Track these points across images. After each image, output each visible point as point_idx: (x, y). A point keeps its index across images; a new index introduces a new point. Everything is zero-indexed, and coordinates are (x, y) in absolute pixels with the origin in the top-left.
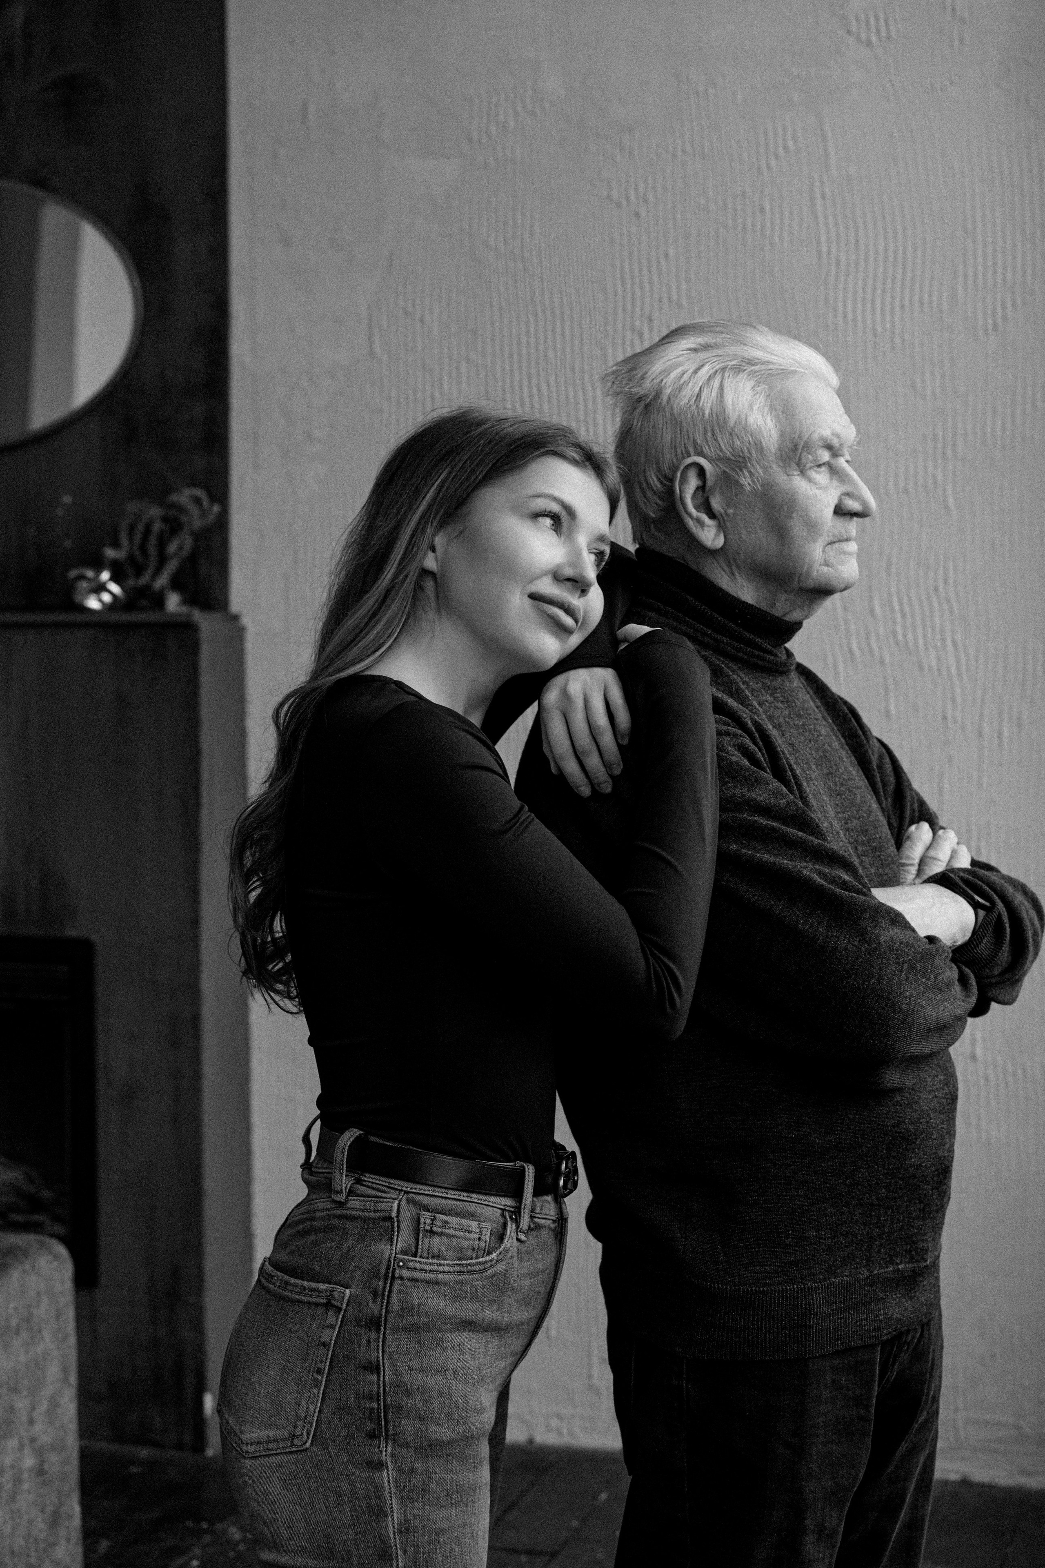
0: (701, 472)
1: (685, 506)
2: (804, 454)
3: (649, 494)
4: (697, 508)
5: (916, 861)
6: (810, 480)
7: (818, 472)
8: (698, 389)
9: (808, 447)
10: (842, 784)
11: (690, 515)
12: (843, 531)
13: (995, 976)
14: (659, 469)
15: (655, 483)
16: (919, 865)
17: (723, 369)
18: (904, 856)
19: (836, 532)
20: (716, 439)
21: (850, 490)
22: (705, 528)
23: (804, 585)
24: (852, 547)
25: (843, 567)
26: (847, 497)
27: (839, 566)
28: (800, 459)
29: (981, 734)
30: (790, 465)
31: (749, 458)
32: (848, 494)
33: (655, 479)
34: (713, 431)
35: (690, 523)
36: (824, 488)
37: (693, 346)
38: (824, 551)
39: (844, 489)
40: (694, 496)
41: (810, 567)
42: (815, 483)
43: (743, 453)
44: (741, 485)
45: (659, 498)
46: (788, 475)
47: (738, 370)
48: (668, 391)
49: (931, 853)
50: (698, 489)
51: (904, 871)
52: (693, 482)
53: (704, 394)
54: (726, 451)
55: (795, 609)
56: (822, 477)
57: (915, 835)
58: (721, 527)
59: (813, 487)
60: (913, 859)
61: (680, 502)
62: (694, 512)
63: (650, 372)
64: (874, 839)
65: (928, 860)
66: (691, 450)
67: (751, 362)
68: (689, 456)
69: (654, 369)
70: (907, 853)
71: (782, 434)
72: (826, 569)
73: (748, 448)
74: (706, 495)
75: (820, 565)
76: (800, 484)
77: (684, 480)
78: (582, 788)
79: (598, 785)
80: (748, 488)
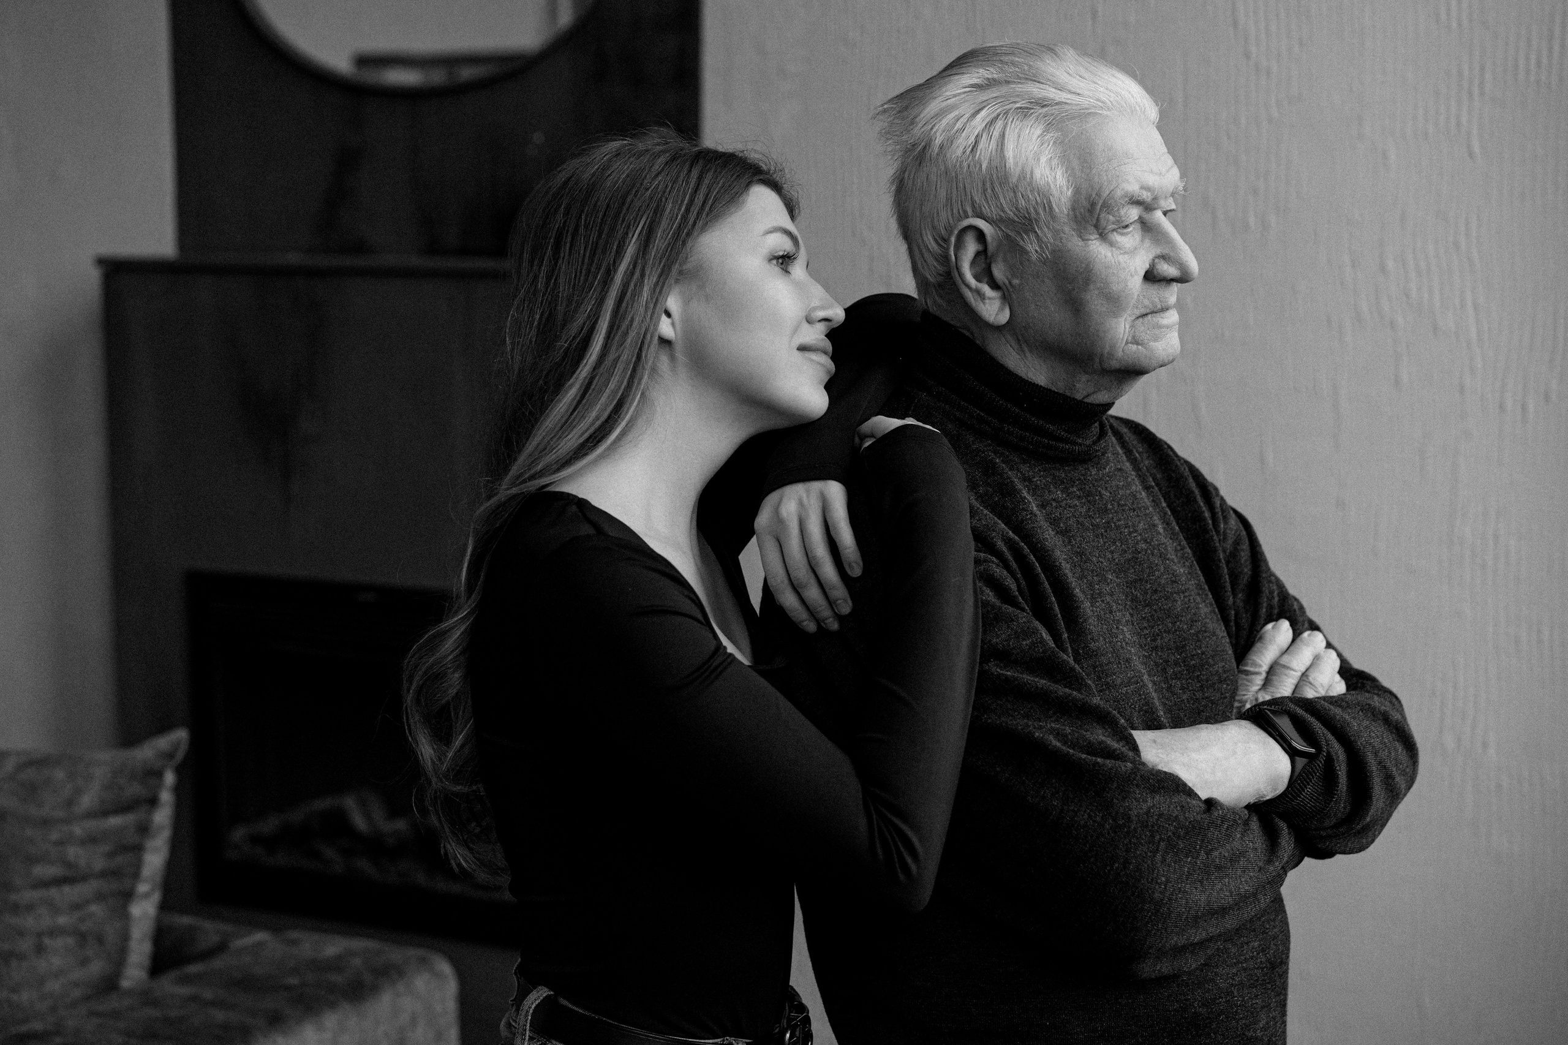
0: (981, 236)
1: (961, 275)
2: (1102, 215)
3: (926, 255)
4: (977, 278)
5: (1265, 668)
6: (1112, 244)
7: (1122, 234)
8: (972, 139)
9: (1107, 206)
10: (1156, 591)
11: (968, 286)
12: (1157, 300)
13: (1324, 829)
14: (934, 228)
15: (933, 245)
16: (1268, 673)
17: (1007, 113)
18: (1250, 662)
19: (1146, 302)
20: (997, 198)
21: (1166, 251)
22: (987, 301)
23: (1106, 366)
24: (1172, 317)
25: (1156, 344)
26: (1162, 262)
27: (1152, 343)
28: (1098, 220)
29: (1502, 407)
30: (1085, 229)
31: (1036, 220)
32: (1164, 257)
33: (930, 238)
34: (993, 189)
35: (969, 295)
36: (1132, 252)
37: (975, 81)
38: (1132, 326)
39: (1158, 251)
40: (973, 263)
41: (1113, 347)
42: (1119, 248)
43: (1028, 213)
44: (1027, 252)
45: (936, 259)
46: (1083, 240)
47: (1024, 112)
48: (938, 142)
49: (1285, 660)
50: (978, 254)
51: (1248, 681)
52: (971, 248)
53: (982, 145)
54: (1009, 212)
55: (1099, 390)
56: (1129, 239)
57: (1268, 637)
58: (1006, 298)
59: (1117, 252)
60: (1260, 666)
61: (955, 270)
62: (973, 282)
63: (922, 116)
64: (1193, 656)
65: (1278, 670)
66: (970, 212)
67: (1042, 103)
68: (967, 217)
69: (926, 112)
70: (1254, 658)
71: (1077, 191)
72: (1134, 347)
73: (1034, 208)
74: (988, 261)
75: (1127, 343)
76: (1098, 250)
77: (959, 245)
78: (805, 623)
79: (823, 621)
80: (1034, 257)
